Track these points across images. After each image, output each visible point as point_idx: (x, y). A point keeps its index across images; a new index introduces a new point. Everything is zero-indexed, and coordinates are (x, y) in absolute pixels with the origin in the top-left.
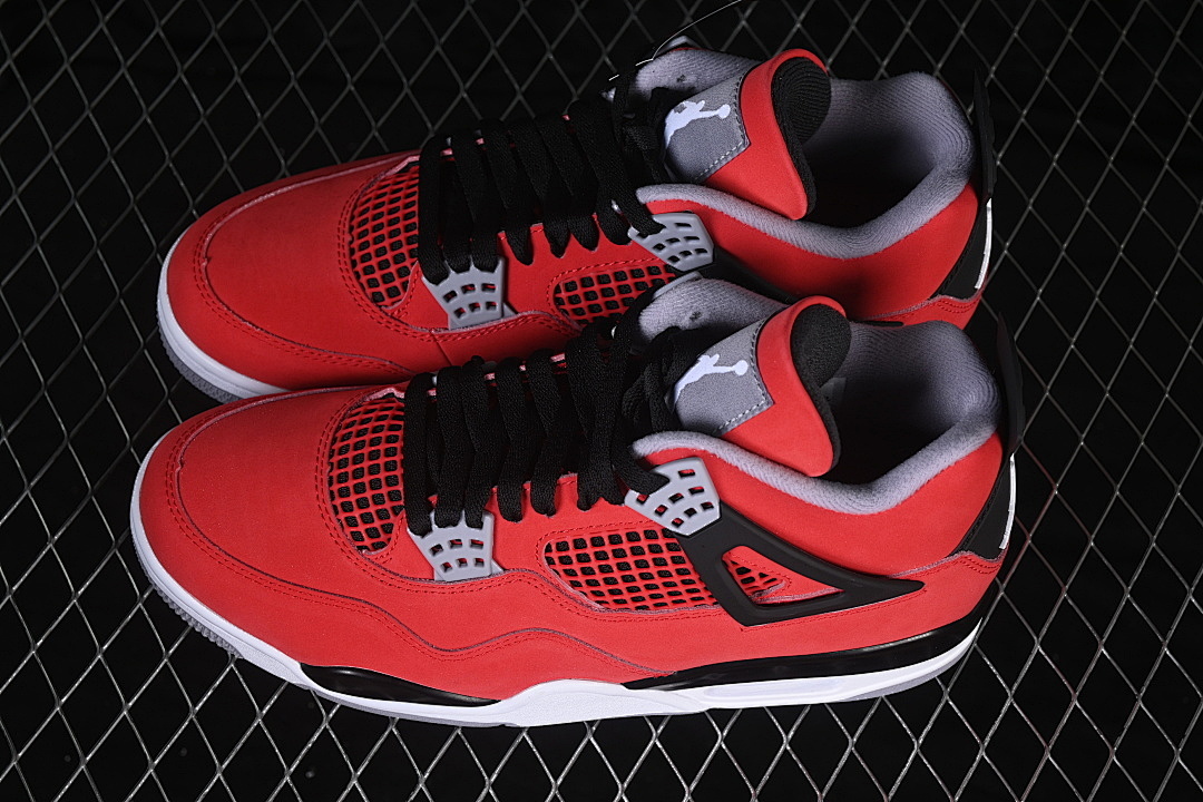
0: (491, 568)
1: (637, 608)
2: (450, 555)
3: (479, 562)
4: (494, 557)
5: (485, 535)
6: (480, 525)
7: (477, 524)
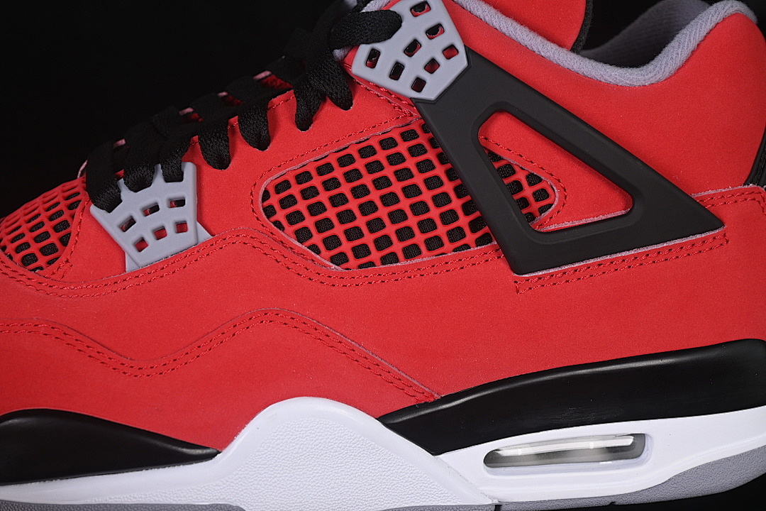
0: (197, 234)
1: (360, 267)
2: (144, 227)
3: (181, 227)
4: (200, 218)
5: (186, 188)
6: (179, 177)
7: (175, 176)
